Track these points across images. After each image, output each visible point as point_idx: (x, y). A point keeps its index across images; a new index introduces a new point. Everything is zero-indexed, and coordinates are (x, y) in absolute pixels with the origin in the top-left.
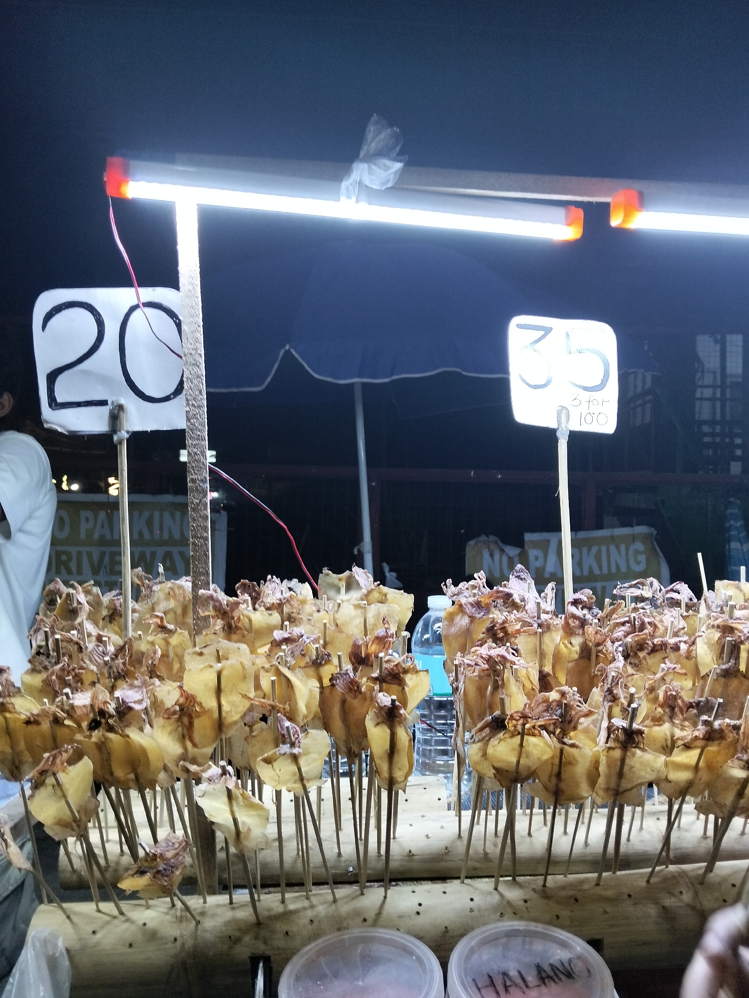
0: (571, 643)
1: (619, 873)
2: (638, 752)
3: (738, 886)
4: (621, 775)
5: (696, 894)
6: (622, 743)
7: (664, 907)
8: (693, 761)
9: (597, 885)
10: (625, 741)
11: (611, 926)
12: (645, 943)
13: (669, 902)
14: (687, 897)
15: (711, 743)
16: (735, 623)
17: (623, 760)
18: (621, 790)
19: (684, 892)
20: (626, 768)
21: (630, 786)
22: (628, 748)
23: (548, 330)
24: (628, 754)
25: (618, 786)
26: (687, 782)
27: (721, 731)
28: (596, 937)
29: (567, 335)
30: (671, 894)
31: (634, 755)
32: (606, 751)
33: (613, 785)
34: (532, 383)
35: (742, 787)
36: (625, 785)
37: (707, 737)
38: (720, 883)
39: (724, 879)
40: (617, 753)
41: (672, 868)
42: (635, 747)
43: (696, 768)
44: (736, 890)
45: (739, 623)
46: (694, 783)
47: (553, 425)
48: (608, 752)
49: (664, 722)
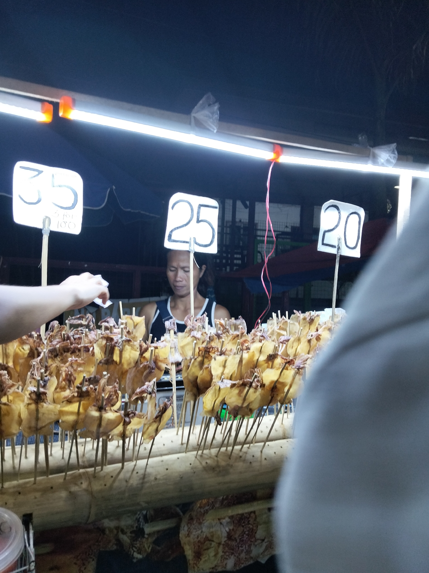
0: (23, 349)
1: (50, 476)
2: (45, 404)
3: (114, 476)
4: (37, 419)
5: (90, 483)
6: (34, 400)
7: (70, 492)
8: (76, 410)
9: (35, 483)
10: (36, 399)
11: (38, 505)
12: (57, 513)
13: (74, 489)
14: (84, 485)
15: (83, 399)
16: (112, 335)
17: (37, 410)
18: (39, 427)
19: (83, 482)
20: (40, 415)
21: (44, 425)
22: (39, 403)
23: (40, 172)
24: (39, 406)
25: (37, 424)
26: (74, 421)
27: (87, 392)
28: (29, 512)
29: (53, 176)
30: (76, 484)
31: (43, 407)
32: (27, 406)
33: (33, 424)
34: (28, 202)
35: (100, 421)
36: (40, 424)
37: (79, 395)
38: (105, 476)
39: (108, 474)
40: (33, 406)
41: (81, 471)
42: (42, 402)
43: (78, 413)
44: (113, 479)
45: (114, 335)
46: (78, 422)
47: (39, 226)
48: (28, 406)
49: (66, 389)
